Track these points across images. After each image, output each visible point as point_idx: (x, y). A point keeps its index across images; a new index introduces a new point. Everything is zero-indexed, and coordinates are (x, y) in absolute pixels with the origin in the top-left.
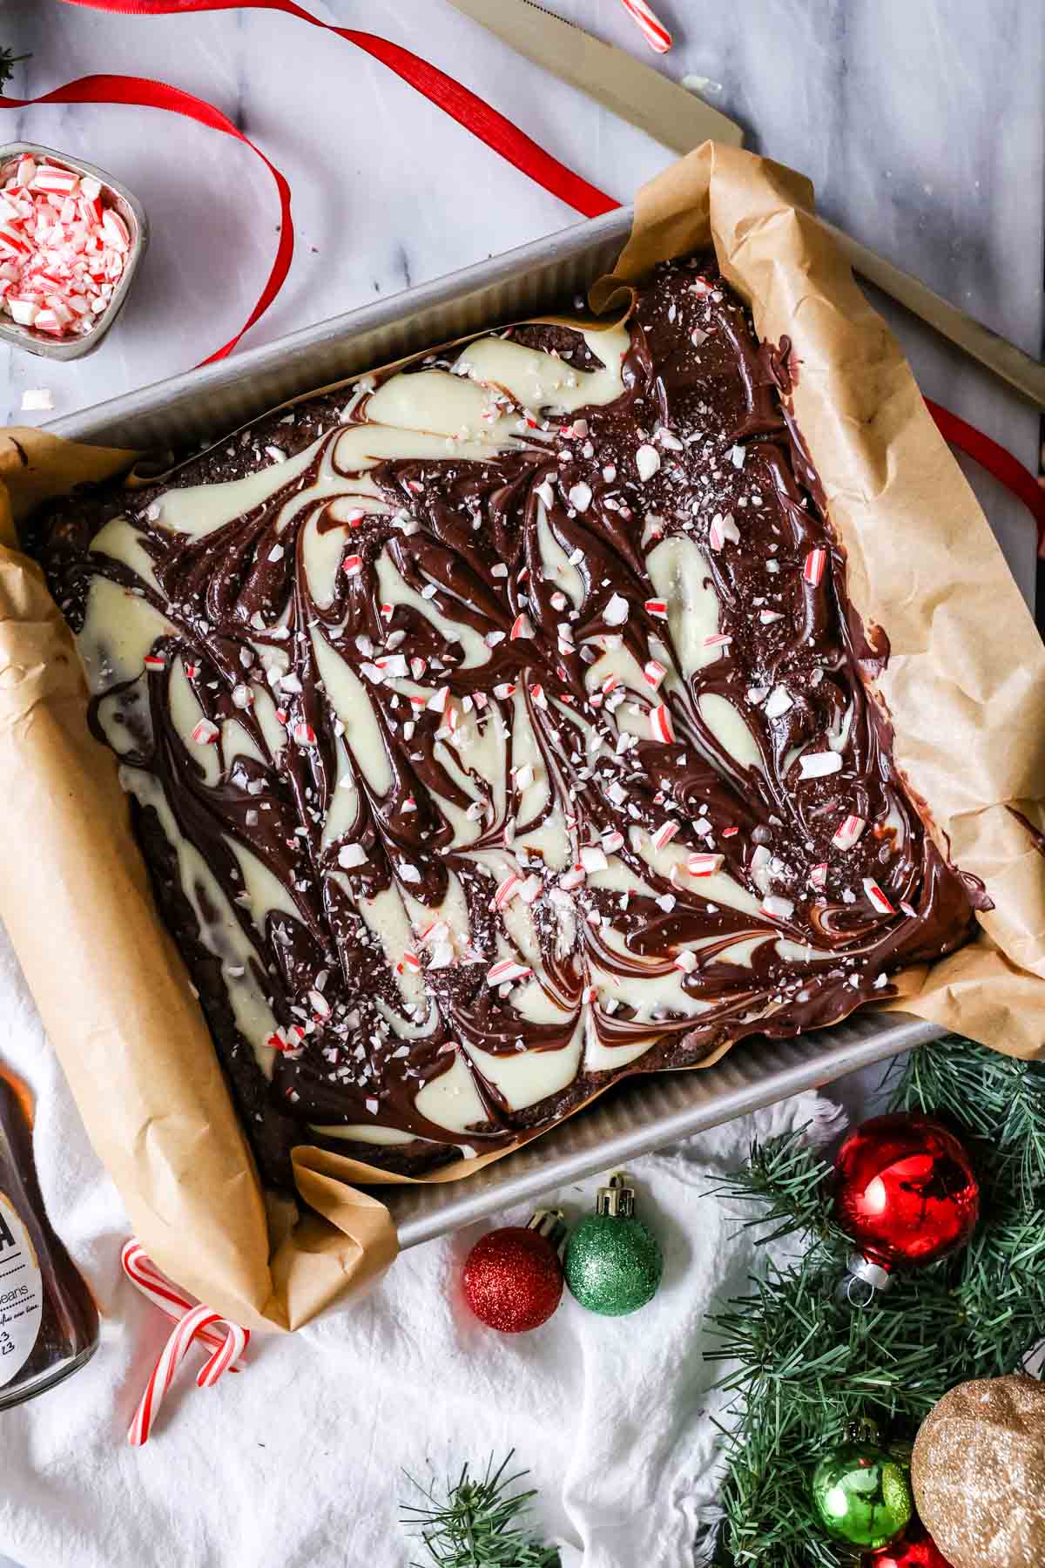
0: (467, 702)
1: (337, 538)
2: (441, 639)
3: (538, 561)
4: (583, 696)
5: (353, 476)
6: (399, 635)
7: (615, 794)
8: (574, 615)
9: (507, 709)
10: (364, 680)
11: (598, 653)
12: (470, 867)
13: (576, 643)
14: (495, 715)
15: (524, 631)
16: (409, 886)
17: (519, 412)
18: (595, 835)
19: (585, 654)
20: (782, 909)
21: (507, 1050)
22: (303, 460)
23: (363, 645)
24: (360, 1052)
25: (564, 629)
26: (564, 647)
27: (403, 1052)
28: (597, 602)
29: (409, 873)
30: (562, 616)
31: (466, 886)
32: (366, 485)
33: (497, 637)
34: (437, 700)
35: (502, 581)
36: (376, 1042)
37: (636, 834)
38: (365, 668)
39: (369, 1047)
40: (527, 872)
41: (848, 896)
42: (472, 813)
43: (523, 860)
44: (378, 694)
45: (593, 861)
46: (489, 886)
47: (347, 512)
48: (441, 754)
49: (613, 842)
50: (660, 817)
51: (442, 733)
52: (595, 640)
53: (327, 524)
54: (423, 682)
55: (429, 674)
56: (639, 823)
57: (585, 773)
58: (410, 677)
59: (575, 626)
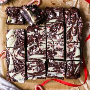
0: (39, 46)
1: (18, 55)
2: (33, 46)
3: (29, 35)
4: (42, 36)
5: (13, 52)
6: (31, 50)
7: (53, 34)
8: (35, 34)
9: (41, 43)
10: (34, 54)
11: (39, 33)
12: (55, 49)
13: (38, 34)
14: (41, 44)
15: (35, 39)
16: (54, 55)
17: (14, 35)
18: (56, 37)
19: (39, 34)
20: (71, 25)
21: (75, 54)
22: (10, 56)
23: (31, 53)
24: (69, 67)
25: (36, 35)
26: (38, 36)
27: (71, 64)
28: (35, 31)
29: (53, 55)
30: (35, 35)
31: (56, 50)
32: (15, 51)
33: (35, 41)
34: (38, 49)
35: (30, 39)
36: (69, 65)
37: (57, 33)
38: (33, 54)
39: (69, 66)
40: (57, 44)
41: (72, 18)
42: (50, 47)
43: (56, 44)
44: (36, 54)
45: (58, 38)
46: (57, 48)
47: (16, 54)
48: (43, 50)
49: (57, 36)
50: (56, 30)
51: (41, 49)
52: (38, 33)
53: (17, 56)
54: (36, 49)
55: (36, 48)
56: (56, 33)
57: (50, 36)
58: (35, 50)
59: (36, 34)
